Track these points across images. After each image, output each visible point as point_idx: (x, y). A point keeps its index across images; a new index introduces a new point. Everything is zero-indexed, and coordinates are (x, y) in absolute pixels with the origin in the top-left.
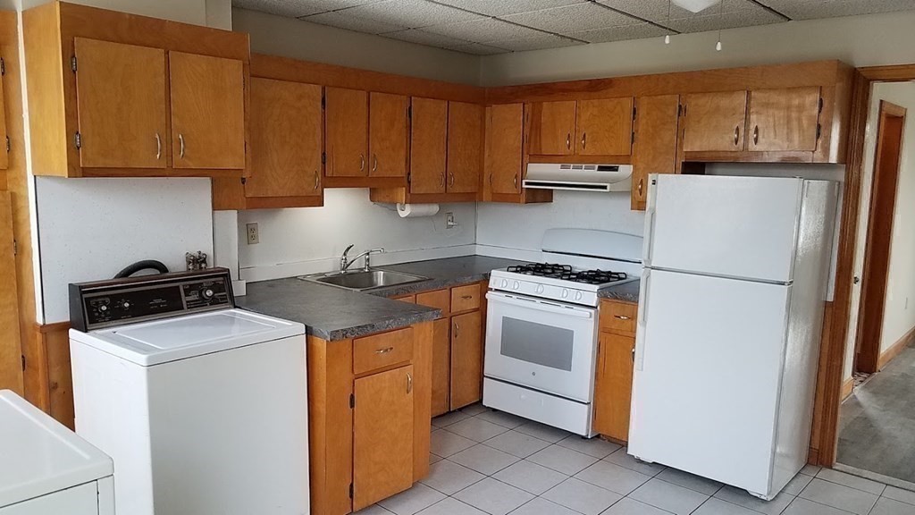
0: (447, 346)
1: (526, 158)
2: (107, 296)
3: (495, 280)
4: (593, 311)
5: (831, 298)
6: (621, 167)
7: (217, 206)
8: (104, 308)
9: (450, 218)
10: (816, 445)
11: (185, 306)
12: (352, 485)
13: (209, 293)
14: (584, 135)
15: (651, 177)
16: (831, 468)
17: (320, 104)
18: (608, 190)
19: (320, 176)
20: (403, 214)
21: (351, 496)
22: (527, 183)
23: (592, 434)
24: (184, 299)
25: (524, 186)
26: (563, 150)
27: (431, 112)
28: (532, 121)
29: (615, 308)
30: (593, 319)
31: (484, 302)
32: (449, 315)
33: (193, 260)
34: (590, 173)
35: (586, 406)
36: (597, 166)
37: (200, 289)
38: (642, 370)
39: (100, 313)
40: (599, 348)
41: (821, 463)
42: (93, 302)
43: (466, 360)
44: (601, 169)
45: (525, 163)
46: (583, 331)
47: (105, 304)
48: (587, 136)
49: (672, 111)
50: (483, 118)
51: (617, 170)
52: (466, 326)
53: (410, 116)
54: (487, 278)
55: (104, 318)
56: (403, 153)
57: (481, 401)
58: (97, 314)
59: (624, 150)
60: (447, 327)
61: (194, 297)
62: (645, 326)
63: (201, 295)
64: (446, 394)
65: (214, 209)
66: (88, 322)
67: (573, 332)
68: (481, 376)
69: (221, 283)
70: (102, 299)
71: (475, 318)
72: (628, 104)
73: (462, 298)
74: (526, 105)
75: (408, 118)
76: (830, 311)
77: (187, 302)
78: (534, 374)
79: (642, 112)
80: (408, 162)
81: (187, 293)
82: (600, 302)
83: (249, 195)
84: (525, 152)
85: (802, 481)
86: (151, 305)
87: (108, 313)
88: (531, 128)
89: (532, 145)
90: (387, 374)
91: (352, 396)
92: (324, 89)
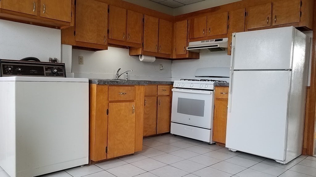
0: (156, 108)
1: (189, 40)
2: (12, 65)
3: (175, 84)
4: (212, 92)
5: (309, 85)
6: (224, 39)
7: (63, 43)
8: (10, 69)
9: (161, 66)
10: (305, 147)
11: (45, 74)
12: (107, 147)
13: (55, 71)
14: (210, 29)
15: (233, 34)
16: (312, 156)
17: (107, 11)
18: (218, 47)
19: (106, 38)
20: (141, 60)
21: (107, 152)
22: (188, 48)
23: (212, 142)
24: (45, 72)
25: (187, 49)
26: (202, 35)
27: (152, 21)
28: (191, 26)
29: (220, 90)
30: (212, 95)
31: (171, 93)
32: (157, 96)
33: (52, 60)
34: (212, 43)
35: (210, 130)
36: (214, 40)
37: (52, 69)
38: (231, 112)
39: (8, 71)
40: (214, 107)
41: (308, 154)
42: (6, 66)
43: (163, 115)
44: (216, 41)
45: (188, 42)
46: (208, 100)
47: (10, 67)
48: (211, 29)
49: (243, 15)
50: (173, 27)
51: (222, 40)
52: (164, 101)
53: (144, 22)
54: (172, 83)
55: (9, 73)
56: (140, 35)
57: (170, 132)
58: (7, 71)
59: (225, 32)
60: (156, 101)
61: (49, 71)
62: (232, 94)
63: (52, 71)
64: (155, 126)
65: (62, 44)
66: (2, 73)
67: (204, 101)
68: (170, 122)
69: (61, 68)
70: (10, 66)
71: (168, 99)
72: (226, 14)
73: (162, 91)
74: (188, 21)
75: (143, 23)
76: (309, 90)
77: (46, 73)
78: (190, 119)
79: (231, 17)
80: (142, 38)
81: (47, 69)
82: (215, 88)
83: (77, 40)
84: (188, 38)
85: (299, 159)
86: (31, 72)
87: (12, 71)
88: (190, 29)
89: (191, 35)
90: (124, 104)
91: (108, 110)
92: (109, 6)
